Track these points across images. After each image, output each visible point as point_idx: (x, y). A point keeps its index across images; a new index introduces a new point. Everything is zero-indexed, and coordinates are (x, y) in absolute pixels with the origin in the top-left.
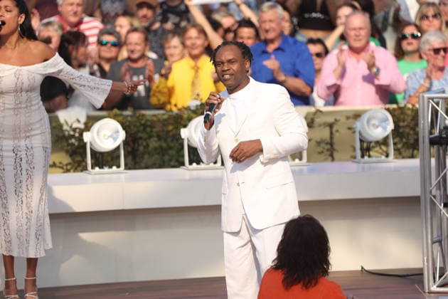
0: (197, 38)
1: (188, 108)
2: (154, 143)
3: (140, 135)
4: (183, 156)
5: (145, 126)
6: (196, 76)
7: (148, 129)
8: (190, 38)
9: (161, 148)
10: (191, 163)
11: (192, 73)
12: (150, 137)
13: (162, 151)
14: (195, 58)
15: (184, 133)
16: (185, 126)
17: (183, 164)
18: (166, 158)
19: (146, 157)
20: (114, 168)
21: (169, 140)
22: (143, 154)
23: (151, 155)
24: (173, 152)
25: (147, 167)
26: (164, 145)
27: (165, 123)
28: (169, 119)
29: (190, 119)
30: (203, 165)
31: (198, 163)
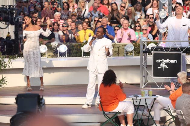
0: (86, 25)
1: (83, 42)
2: (74, 51)
3: (71, 49)
4: (82, 54)
5: (72, 46)
6: (85, 34)
7: (73, 47)
8: (84, 25)
9: (76, 52)
10: (84, 56)
11: (84, 33)
12: (74, 49)
13: (76, 53)
14: (85, 30)
15: (82, 48)
16: (82, 47)
17: (82, 56)
18: (77, 55)
19: (72, 54)
20: (65, 57)
21: (78, 50)
22: (72, 53)
23: (74, 53)
24: (79, 53)
25: (73, 57)
26: (77, 51)
27: (77, 46)
28: (78, 45)
29: (83, 45)
30: (87, 57)
31: (85, 56)
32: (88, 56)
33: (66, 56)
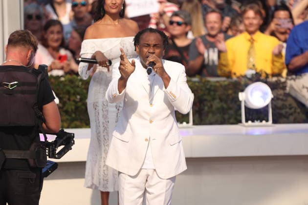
0: (254, 18)
1: (245, 76)
2: (216, 104)
3: (205, 97)
4: (240, 115)
5: (209, 90)
6: (252, 47)
7: (212, 93)
8: (248, 18)
9: (223, 108)
10: (247, 121)
11: (249, 44)
12: (214, 99)
13: (223, 111)
14: (251, 33)
15: (242, 96)
16: (242, 91)
17: (240, 121)
18: (226, 116)
19: (210, 115)
20: (185, 123)
21: (229, 102)
22: (208, 112)
23: (214, 113)
24: (231, 112)
25: (211, 124)
26: (225, 106)
27: (226, 88)
28: (229, 85)
29: (246, 85)
30: (257, 123)
31: (253, 121)
32: (261, 121)
33: (188, 122)
